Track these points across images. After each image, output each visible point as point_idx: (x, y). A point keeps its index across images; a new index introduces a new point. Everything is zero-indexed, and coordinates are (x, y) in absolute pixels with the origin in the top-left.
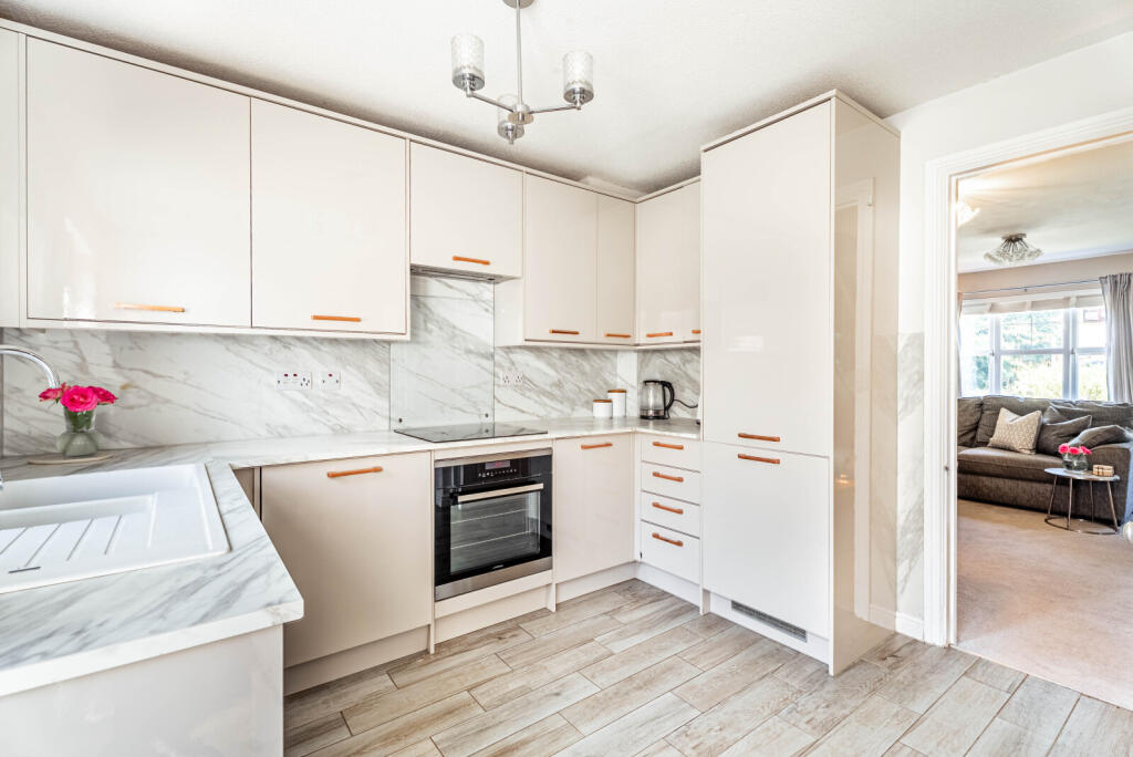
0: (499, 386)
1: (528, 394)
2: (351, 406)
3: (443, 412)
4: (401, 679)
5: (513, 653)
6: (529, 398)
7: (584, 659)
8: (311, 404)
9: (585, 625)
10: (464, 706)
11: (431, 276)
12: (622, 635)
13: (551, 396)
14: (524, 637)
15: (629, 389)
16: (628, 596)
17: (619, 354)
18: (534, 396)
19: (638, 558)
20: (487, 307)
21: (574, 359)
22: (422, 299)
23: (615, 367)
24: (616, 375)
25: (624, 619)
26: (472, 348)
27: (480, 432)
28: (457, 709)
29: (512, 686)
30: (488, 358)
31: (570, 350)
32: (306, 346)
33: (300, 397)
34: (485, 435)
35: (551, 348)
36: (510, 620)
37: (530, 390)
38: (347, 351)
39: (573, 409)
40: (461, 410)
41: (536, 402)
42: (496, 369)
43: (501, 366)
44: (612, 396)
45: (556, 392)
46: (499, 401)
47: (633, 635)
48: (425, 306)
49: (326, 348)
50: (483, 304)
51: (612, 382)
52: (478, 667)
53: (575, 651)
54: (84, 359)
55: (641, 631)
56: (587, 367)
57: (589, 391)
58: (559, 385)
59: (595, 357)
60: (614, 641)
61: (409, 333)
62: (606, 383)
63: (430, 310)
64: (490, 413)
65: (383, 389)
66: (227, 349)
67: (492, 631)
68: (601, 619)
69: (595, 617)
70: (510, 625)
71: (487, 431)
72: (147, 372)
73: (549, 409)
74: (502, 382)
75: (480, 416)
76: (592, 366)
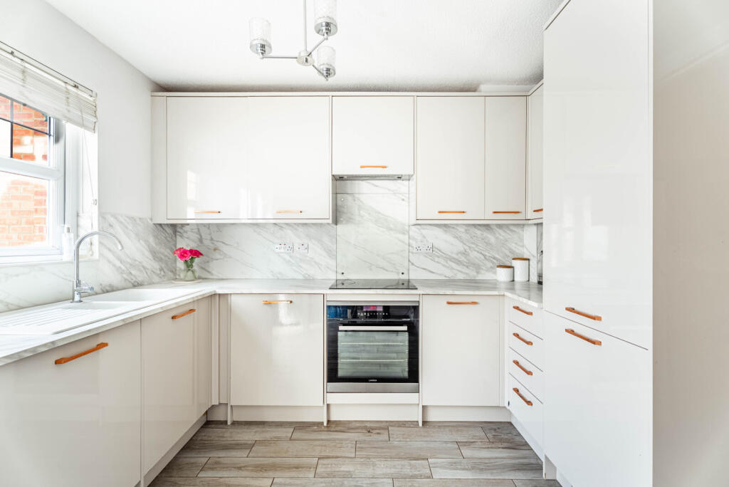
0: (412, 253)
1: (436, 259)
2: (314, 264)
3: (371, 269)
4: (297, 435)
5: (367, 446)
6: (438, 262)
7: (407, 471)
8: (293, 262)
9: (432, 445)
10: (307, 467)
11: (363, 180)
12: (453, 466)
13: (458, 262)
14: (384, 437)
15: (531, 258)
16: (490, 435)
17: (526, 228)
18: (442, 262)
19: (506, 405)
20: (403, 197)
21: (479, 232)
22: (357, 196)
23: (521, 240)
24: (523, 246)
25: (467, 452)
26: (392, 226)
27: (398, 284)
28: (302, 467)
29: (344, 468)
30: (404, 234)
31: (474, 225)
32: (291, 228)
33: (288, 258)
34: (402, 287)
35: (457, 225)
36: (387, 422)
37: (438, 257)
38: (312, 230)
39: (478, 273)
40: (384, 269)
41: (444, 265)
42: (411, 241)
43: (414, 239)
44: (515, 263)
45: (463, 259)
46: (413, 264)
47: (463, 469)
48: (359, 199)
49: (301, 229)
50: (400, 196)
51: (517, 251)
52: (339, 445)
53: (406, 462)
54: (201, 236)
55: (473, 468)
56: (492, 239)
57: (494, 258)
58: (465, 253)
59: (501, 231)
60: (441, 467)
61: (331, 218)
62: (511, 251)
63: (361, 202)
64: (406, 272)
65: (332, 254)
66: (255, 231)
67: (368, 425)
68: (449, 445)
69: (446, 442)
70: (382, 425)
71: (403, 284)
72: (223, 243)
73: (456, 272)
74: (415, 251)
75: (398, 273)
76: (497, 238)
